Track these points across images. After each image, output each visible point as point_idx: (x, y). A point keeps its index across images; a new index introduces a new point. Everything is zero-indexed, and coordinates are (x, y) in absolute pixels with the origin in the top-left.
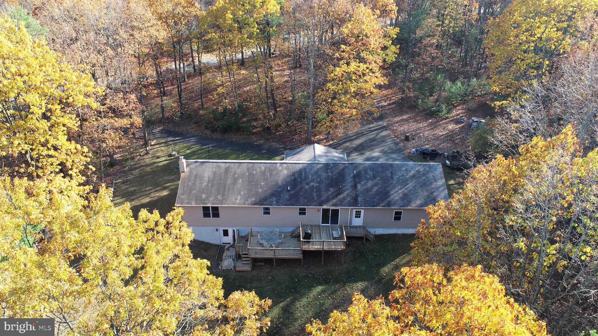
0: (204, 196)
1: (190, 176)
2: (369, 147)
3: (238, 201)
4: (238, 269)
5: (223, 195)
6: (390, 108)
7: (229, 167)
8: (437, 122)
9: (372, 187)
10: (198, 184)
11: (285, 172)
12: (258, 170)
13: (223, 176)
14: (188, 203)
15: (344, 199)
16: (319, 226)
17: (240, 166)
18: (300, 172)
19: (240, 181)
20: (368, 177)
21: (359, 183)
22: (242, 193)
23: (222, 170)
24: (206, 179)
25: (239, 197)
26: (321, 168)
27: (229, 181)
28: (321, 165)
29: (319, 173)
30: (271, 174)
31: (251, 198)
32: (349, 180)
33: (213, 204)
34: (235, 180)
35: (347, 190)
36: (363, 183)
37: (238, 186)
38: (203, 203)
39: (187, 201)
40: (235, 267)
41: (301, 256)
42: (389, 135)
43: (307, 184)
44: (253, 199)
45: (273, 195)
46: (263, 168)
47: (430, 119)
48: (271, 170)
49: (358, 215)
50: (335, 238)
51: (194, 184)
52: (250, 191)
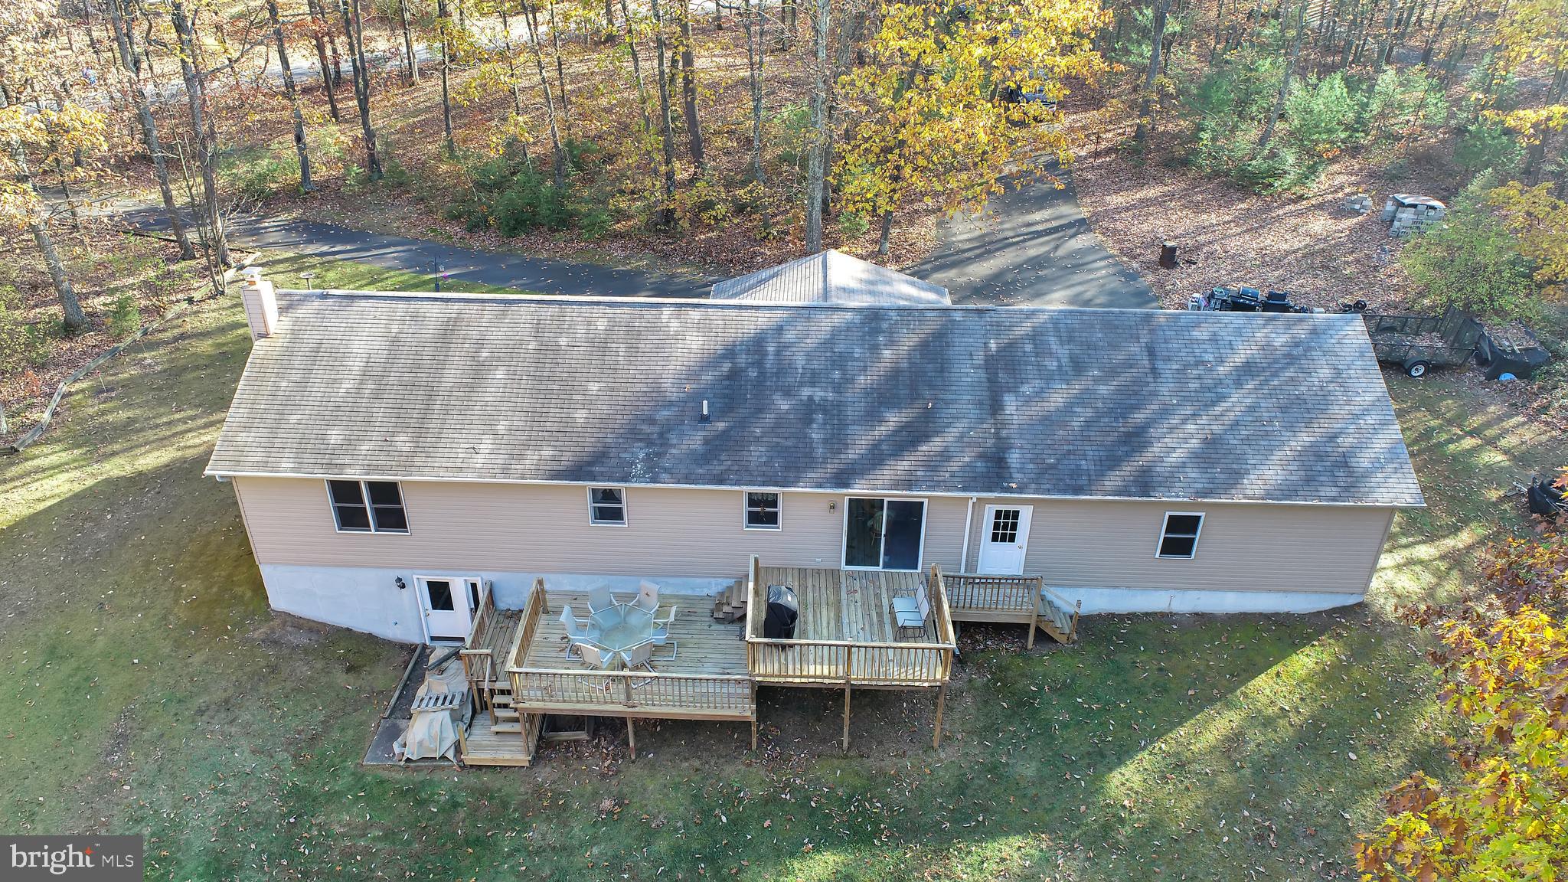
1: (289, 352)
2: (1031, 284)
3: (479, 461)
4: (471, 757)
5: (420, 432)
6: (1100, 167)
7: (457, 320)
8: (1268, 209)
9: (1068, 409)
10: (317, 388)
11: (700, 342)
12: (581, 331)
13: (428, 351)
14: (264, 464)
15: (945, 455)
16: (834, 573)
17: (504, 314)
18: (757, 344)
19: (500, 374)
20: (1052, 365)
21: (1013, 390)
22: (501, 427)
23: (429, 332)
24: (357, 365)
25: (487, 444)
26: (849, 328)
27: (453, 374)
28: (849, 316)
29: (840, 348)
30: (633, 350)
31: (538, 447)
32: (968, 379)
33: (370, 468)
34: (479, 372)
35: (957, 418)
36: (1026, 389)
37: (490, 395)
38: (329, 466)
39: (259, 456)
40: (458, 748)
41: (746, 711)
42: (1100, 247)
43: (787, 393)
44: (548, 452)
45: (633, 434)
46: (602, 325)
47: (1242, 201)
48: (633, 334)
49: (1005, 528)
50: (902, 633)
51: (302, 385)
52: (536, 415)
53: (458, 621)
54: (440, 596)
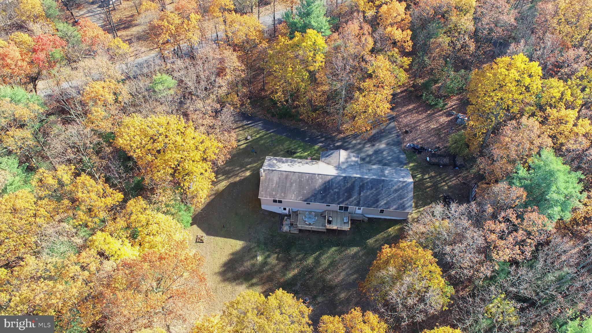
0: (274, 193)
1: (266, 179)
3: (293, 198)
4: (291, 232)
5: (285, 193)
6: (402, 97)
7: (288, 175)
8: (434, 114)
9: (369, 195)
10: (270, 185)
11: (320, 181)
12: (305, 178)
13: (284, 180)
14: (265, 197)
15: (353, 201)
16: (337, 211)
17: (294, 174)
18: (329, 182)
19: (294, 185)
20: (368, 187)
21: (363, 191)
22: (295, 193)
23: (284, 177)
24: (275, 182)
25: (293, 196)
26: (342, 179)
27: (288, 184)
28: (342, 178)
29: (340, 183)
30: (312, 182)
31: (300, 196)
32: (357, 188)
33: (280, 198)
34: (291, 184)
35: (355, 195)
37: (293, 188)
38: (274, 198)
39: (264, 196)
40: (290, 231)
41: (325, 231)
43: (333, 190)
44: (301, 197)
45: (313, 196)
46: (307, 177)
47: (429, 110)
48: (312, 179)
49: (359, 209)
50: (345, 223)
51: (268, 185)
52: (300, 191)
53: (287, 212)
54: (285, 209)
